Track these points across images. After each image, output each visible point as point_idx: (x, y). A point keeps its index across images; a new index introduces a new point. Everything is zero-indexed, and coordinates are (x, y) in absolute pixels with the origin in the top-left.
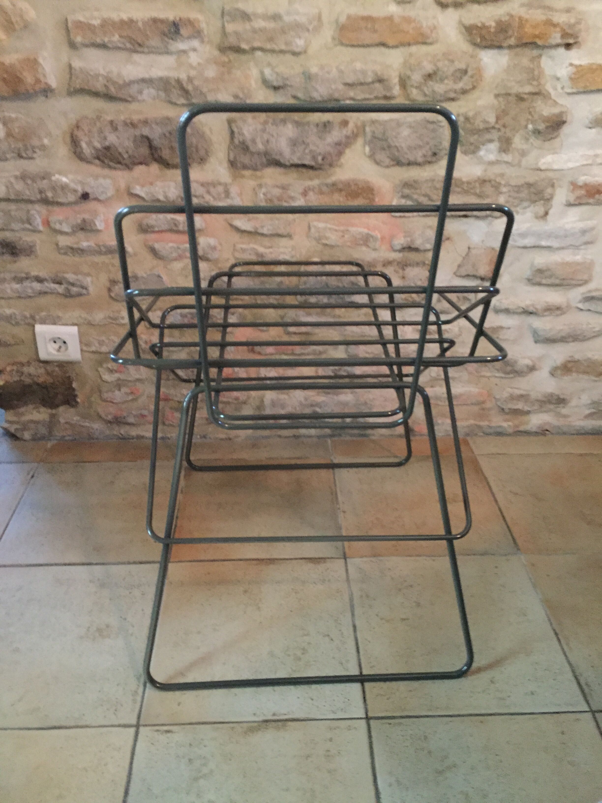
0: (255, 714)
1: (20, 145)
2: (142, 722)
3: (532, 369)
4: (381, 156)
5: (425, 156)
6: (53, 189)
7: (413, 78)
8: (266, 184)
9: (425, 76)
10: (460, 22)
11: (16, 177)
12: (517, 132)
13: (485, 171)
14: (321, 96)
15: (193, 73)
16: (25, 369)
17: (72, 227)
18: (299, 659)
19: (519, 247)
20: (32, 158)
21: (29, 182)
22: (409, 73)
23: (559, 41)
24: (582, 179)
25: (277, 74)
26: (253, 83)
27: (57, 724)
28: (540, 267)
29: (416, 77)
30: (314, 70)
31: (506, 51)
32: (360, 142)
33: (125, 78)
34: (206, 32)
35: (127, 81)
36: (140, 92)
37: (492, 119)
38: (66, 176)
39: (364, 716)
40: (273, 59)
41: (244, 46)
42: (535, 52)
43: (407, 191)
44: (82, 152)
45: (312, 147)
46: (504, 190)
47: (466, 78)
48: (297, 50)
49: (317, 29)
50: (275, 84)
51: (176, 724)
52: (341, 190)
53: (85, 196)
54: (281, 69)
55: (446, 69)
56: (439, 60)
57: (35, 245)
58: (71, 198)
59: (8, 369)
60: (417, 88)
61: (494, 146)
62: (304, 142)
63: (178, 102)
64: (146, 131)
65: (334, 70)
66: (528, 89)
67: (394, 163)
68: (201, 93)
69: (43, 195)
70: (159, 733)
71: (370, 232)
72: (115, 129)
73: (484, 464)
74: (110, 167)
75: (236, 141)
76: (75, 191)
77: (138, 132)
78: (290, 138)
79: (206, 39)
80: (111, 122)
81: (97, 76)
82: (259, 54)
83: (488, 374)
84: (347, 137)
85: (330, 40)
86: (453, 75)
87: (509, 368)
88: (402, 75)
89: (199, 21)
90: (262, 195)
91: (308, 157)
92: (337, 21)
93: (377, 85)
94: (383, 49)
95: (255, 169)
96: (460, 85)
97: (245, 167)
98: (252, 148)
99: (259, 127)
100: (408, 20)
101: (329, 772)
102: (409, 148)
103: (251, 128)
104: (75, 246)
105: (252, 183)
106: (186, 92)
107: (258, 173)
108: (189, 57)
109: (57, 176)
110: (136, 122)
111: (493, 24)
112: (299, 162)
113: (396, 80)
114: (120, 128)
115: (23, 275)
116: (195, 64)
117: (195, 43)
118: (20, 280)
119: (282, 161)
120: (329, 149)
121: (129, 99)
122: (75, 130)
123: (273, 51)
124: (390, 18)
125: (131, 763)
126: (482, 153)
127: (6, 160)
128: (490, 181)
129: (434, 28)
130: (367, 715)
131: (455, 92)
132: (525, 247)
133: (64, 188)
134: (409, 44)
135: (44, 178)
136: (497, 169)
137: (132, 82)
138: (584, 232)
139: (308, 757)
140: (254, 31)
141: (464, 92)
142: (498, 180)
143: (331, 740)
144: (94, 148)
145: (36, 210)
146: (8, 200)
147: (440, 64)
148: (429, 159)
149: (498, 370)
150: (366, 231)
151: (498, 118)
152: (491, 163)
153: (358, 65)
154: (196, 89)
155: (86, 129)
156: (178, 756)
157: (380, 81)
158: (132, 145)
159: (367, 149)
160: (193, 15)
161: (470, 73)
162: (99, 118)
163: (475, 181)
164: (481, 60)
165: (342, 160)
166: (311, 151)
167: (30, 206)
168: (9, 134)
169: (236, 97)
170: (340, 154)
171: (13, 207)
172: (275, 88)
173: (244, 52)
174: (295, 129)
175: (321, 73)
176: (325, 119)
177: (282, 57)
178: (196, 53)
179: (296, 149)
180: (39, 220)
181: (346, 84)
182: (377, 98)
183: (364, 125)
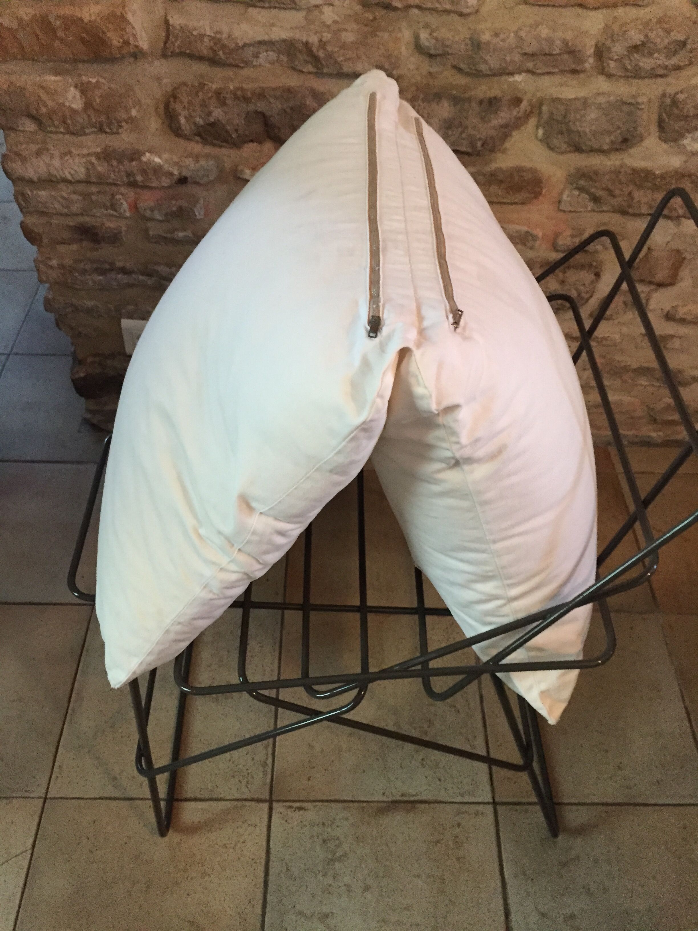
0: (384, 793)
1: (103, 118)
2: (274, 798)
3: (697, 380)
4: (557, 141)
5: (612, 142)
6: (144, 172)
7: (614, 49)
9: (630, 47)
11: (98, 156)
13: (686, 162)
14: (490, 69)
15: (327, 36)
16: (109, 362)
17: (166, 215)
20: (117, 133)
21: (115, 163)
22: (608, 43)
25: (436, 39)
26: (403, 49)
29: (618, 49)
30: (486, 37)
32: (533, 121)
33: (239, 42)
35: (240, 44)
36: (256, 56)
38: (160, 157)
39: (491, 801)
40: (433, 20)
41: (397, 4)
43: (582, 182)
44: (179, 128)
45: (471, 131)
47: (682, 53)
48: (466, 11)
50: (432, 52)
51: (308, 801)
52: (500, 183)
53: (183, 181)
54: (443, 33)
55: (658, 40)
56: (651, 30)
57: (120, 232)
58: (166, 182)
59: (89, 360)
60: (617, 60)
62: (461, 125)
63: (305, 70)
64: (261, 106)
65: (512, 35)
67: (572, 149)
68: (336, 62)
69: (132, 179)
70: (293, 810)
71: (529, 230)
72: (223, 103)
74: (214, 145)
76: (172, 174)
77: (251, 108)
80: (218, 93)
81: (202, 36)
82: (416, 11)
83: (644, 383)
84: (518, 119)
86: (666, 48)
88: (600, 44)
91: (465, 143)
93: (566, 57)
94: (580, 11)
96: (674, 61)
101: (458, 859)
102: (594, 134)
104: (169, 236)
106: (316, 59)
108: (322, 13)
109: (148, 154)
110: (249, 94)
113: (591, 51)
114: (229, 102)
115: (107, 266)
116: (329, 22)
118: (102, 272)
120: (493, 133)
121: (242, 65)
122: (172, 100)
123: (434, 11)
126: (686, 142)
127: (85, 134)
128: (690, 176)
130: (493, 798)
131: (666, 68)
133: (157, 170)
134: (615, 6)
135: (132, 160)
137: (245, 45)
139: (437, 842)
141: (678, 68)
143: (459, 825)
144: (195, 124)
145: (122, 194)
146: (88, 182)
147: (652, 35)
148: (618, 147)
150: (525, 228)
153: (544, 32)
154: (330, 56)
155: (186, 100)
156: (312, 836)
157: (571, 52)
158: (243, 122)
159: (541, 132)
161: (689, 46)
162: (202, 85)
163: (672, 177)
165: (507, 145)
166: (469, 135)
167: (114, 189)
168: (88, 105)
170: (505, 137)
171: (94, 189)
172: (431, 56)
173: (395, 9)
174: (452, 108)
175: (495, 40)
176: (491, 94)
177: (445, 17)
178: (331, 8)
179: (450, 132)
180: (125, 205)
181: (525, 54)
182: (562, 72)
183: (541, 103)
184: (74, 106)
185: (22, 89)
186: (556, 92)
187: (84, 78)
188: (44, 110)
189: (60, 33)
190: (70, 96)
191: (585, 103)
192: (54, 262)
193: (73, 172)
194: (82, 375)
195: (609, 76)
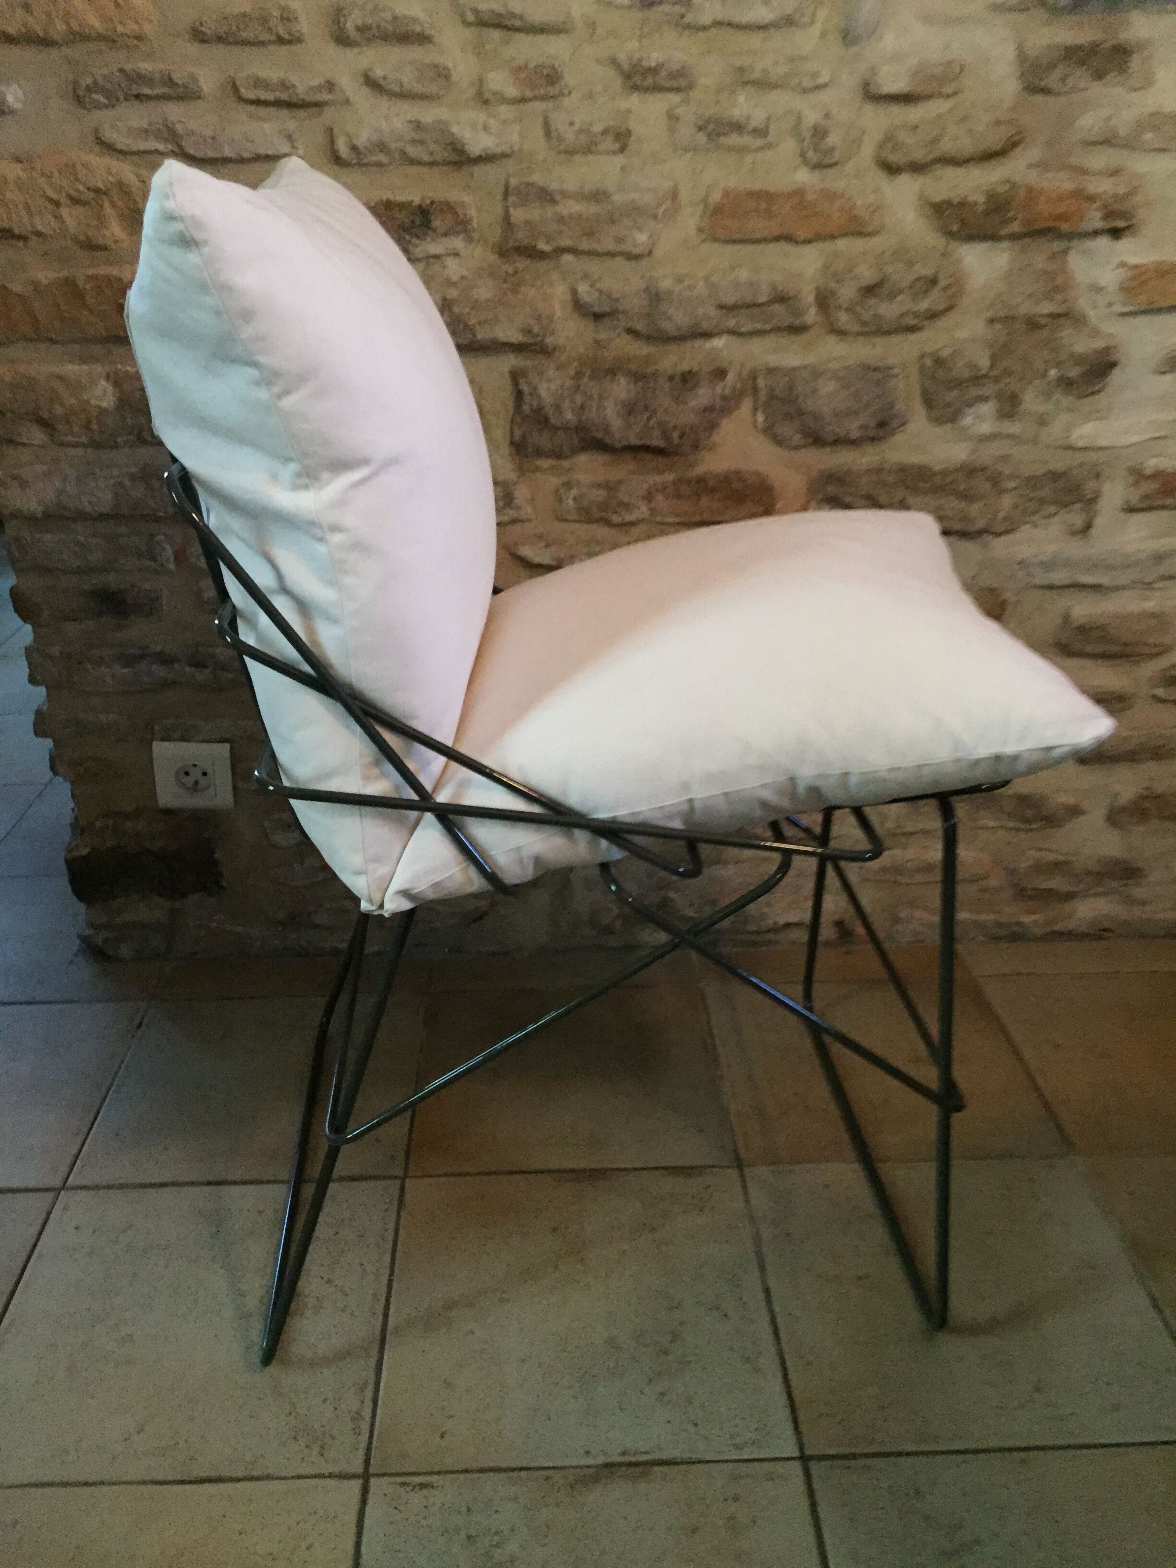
0: (587, 1453)
2: (373, 1471)
3: (1075, 811)
4: (787, 430)
5: (864, 428)
7: (840, 293)
8: (578, 482)
9: (862, 289)
10: (921, 196)
11: (133, 478)
12: (1030, 382)
13: (975, 451)
14: (679, 329)
16: (130, 826)
18: (666, 1353)
19: (1042, 587)
21: (156, 484)
22: (833, 285)
23: (1099, 225)
24: (1152, 464)
25: (601, 292)
26: (557, 307)
27: (213, 1474)
28: (1082, 621)
29: (847, 293)
30: (666, 284)
31: (1005, 244)
32: (747, 405)
34: (475, 224)
37: (984, 362)
39: (797, 1454)
40: (593, 267)
41: (543, 246)
42: (1057, 246)
43: (832, 491)
45: (662, 416)
46: (1012, 484)
47: (935, 292)
48: (637, 251)
49: (672, 214)
50: (596, 309)
51: (439, 1473)
52: (713, 490)
54: (607, 284)
55: (898, 277)
56: (885, 264)
57: (159, 598)
59: (98, 825)
60: (848, 310)
61: (987, 409)
62: (646, 408)
65: (702, 283)
66: (1047, 308)
67: (810, 440)
70: (408, 1489)
73: (993, 992)
75: (526, 408)
78: (622, 402)
79: (475, 236)
82: (568, 258)
83: (992, 824)
84: (724, 398)
85: (692, 231)
86: (910, 287)
87: (1029, 813)
88: (821, 289)
89: (463, 205)
90: (570, 502)
91: (656, 433)
92: (705, 201)
93: (777, 307)
94: (786, 246)
95: (559, 455)
96: (924, 305)
97: (540, 453)
98: (553, 420)
99: (569, 383)
100: (830, 196)
102: (836, 414)
103: (553, 386)
105: (554, 481)
107: (566, 464)
108: (445, 266)
111: (982, 199)
112: (638, 442)
113: (811, 299)
115: (138, 652)
116: (455, 279)
117: (458, 243)
118: (129, 661)
119: (608, 441)
120: (693, 418)
123: (591, 253)
124: (799, 193)
125: (358, 1545)
126: (967, 421)
127: (115, 446)
128: (983, 470)
129: (877, 208)
130: (802, 1451)
131: (916, 315)
132: (1051, 587)
134: (833, 237)
136: (995, 449)
138: (1159, 558)
139: (695, 1530)
140: (561, 219)
141: (933, 316)
142: (1000, 467)
143: (736, 1498)
145: (164, 534)
146: (116, 517)
147: (889, 269)
148: (871, 433)
149: (1009, 815)
151: (995, 360)
152: (985, 439)
153: (744, 274)
154: (458, 319)
156: (446, 1531)
157: (782, 298)
159: (760, 418)
160: (454, 196)
161: (942, 283)
163: (957, 470)
164: (959, 261)
165: (716, 437)
166: (660, 423)
167: (155, 528)
169: (528, 331)
170: (712, 426)
171: (123, 529)
172: (598, 317)
173: (542, 256)
174: (632, 386)
175: (677, 288)
176: (685, 367)
177: (610, 263)
178: (457, 260)
179: (632, 420)
180: (169, 552)
181: (721, 307)
182: (777, 330)
183: (753, 377)
184: (104, 405)
185: (32, 380)
186: (773, 360)
187: (119, 366)
188: (58, 410)
189: (90, 301)
190: (98, 392)
191: (816, 373)
192: (55, 650)
193: (94, 500)
194: (85, 852)
195: (841, 333)
